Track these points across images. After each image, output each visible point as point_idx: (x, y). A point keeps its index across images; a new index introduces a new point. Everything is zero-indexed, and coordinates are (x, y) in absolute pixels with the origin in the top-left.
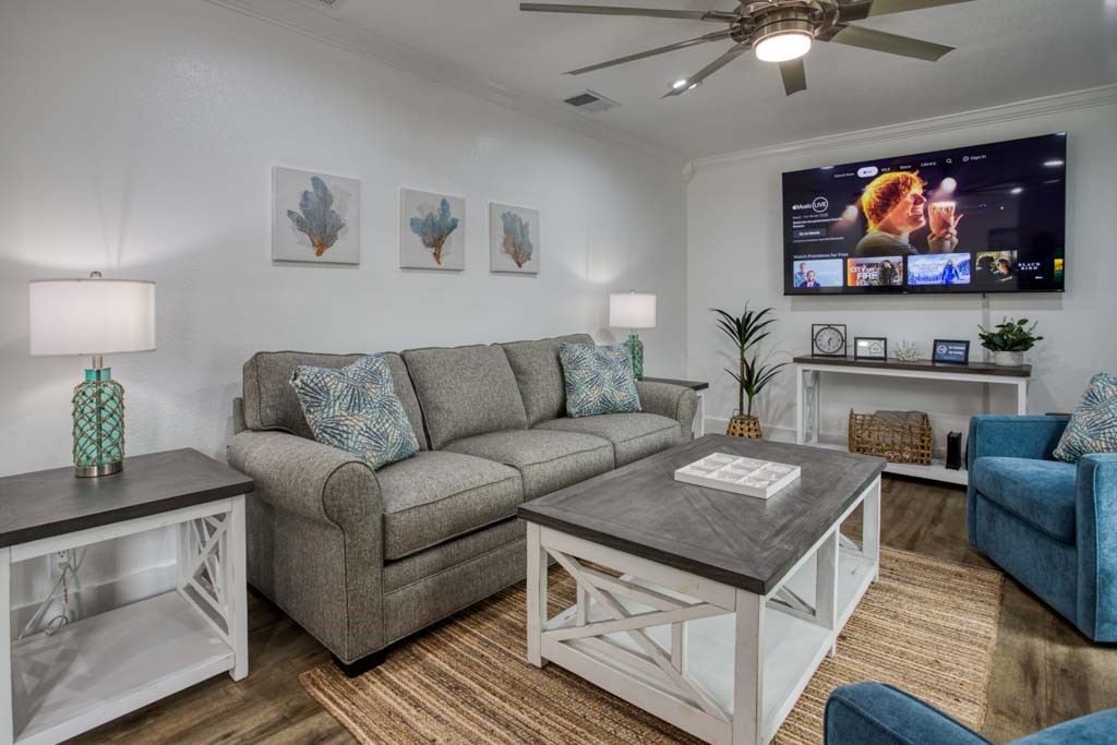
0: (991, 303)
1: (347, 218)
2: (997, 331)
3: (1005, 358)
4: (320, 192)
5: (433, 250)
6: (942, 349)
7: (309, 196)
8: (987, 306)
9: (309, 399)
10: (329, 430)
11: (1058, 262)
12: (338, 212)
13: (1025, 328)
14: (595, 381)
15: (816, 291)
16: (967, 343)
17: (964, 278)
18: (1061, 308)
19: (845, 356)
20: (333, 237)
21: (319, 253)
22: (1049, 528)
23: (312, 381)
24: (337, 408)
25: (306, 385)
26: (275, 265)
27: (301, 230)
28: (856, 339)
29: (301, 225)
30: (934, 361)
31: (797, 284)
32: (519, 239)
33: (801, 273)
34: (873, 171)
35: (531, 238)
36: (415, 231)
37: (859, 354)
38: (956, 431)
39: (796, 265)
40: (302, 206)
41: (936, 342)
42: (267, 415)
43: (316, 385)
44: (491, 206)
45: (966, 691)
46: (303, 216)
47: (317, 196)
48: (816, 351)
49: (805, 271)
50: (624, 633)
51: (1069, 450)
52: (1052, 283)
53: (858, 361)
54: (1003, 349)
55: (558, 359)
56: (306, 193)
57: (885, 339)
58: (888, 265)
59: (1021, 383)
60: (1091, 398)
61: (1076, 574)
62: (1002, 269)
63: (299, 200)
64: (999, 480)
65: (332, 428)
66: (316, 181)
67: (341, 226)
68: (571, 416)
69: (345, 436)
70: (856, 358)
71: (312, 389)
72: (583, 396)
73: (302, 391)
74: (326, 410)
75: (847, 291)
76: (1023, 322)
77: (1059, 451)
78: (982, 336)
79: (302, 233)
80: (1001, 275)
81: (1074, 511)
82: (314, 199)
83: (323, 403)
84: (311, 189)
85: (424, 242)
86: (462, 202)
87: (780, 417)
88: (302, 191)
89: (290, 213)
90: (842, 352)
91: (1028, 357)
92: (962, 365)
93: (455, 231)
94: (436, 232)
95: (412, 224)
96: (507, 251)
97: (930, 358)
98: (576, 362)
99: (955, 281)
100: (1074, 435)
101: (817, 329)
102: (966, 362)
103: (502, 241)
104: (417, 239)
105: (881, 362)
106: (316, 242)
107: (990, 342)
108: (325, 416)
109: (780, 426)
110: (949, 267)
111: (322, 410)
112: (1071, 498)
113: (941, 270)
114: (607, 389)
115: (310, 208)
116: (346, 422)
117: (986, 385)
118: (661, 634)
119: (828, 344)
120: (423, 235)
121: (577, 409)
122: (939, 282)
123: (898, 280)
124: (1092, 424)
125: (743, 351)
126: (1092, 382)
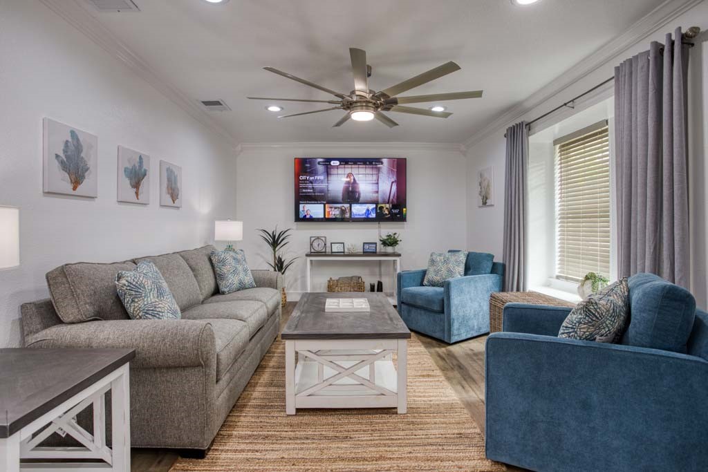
0: (382, 226)
1: (90, 164)
2: (386, 238)
3: (389, 249)
4: (75, 143)
5: (135, 190)
6: (366, 247)
7: (69, 144)
8: (379, 227)
9: (134, 293)
10: (150, 312)
11: (404, 209)
12: (86, 159)
13: (396, 236)
14: (235, 272)
15: (311, 220)
16: (376, 243)
17: (373, 215)
18: (403, 228)
19: (325, 252)
20: (83, 177)
21: (74, 189)
22: (435, 309)
23: (134, 281)
24: (152, 297)
25: (131, 283)
26: (45, 196)
27: (63, 170)
28: (331, 243)
29: (65, 166)
30: (364, 252)
31: (301, 216)
32: (173, 186)
33: (303, 211)
34: (337, 163)
35: (179, 185)
36: (127, 176)
37: (333, 251)
38: (372, 283)
39: (301, 206)
40: (65, 151)
41: (364, 243)
42: (87, 309)
43: (137, 283)
44: (161, 162)
45: (432, 368)
46: (65, 160)
47: (74, 145)
48: (313, 251)
49: (306, 210)
50: (346, 377)
51: (429, 281)
52: (402, 218)
53: (333, 254)
54: (389, 245)
55: (210, 260)
56: (67, 141)
57: (343, 243)
58: (343, 208)
59: (398, 259)
60: (433, 262)
61: (444, 322)
62: (387, 212)
63: (62, 147)
64: (414, 295)
65: (152, 310)
66: (73, 133)
67: (87, 170)
68: (223, 293)
69: (161, 314)
70: (332, 252)
71: (134, 285)
72: (230, 281)
73: (128, 288)
74: (145, 299)
75: (326, 220)
76: (395, 234)
77: (425, 282)
78: (381, 240)
79: (64, 172)
80: (386, 214)
81: (443, 301)
82: (72, 147)
83: (143, 295)
84: (70, 140)
85: (131, 184)
86: (148, 157)
87: (291, 287)
88: (65, 140)
89: (57, 156)
90: (324, 250)
91: (397, 249)
92: (374, 254)
93: (145, 178)
94: (137, 178)
95: (125, 171)
96: (168, 193)
97: (362, 251)
98: (223, 262)
99: (370, 216)
100: (431, 276)
101: (313, 239)
102: (376, 252)
103: (166, 186)
104: (127, 181)
105: (343, 254)
106: (73, 179)
107: (385, 243)
108: (146, 303)
109: (291, 291)
110: (368, 210)
111: (143, 299)
112: (442, 297)
113: (365, 211)
114: (242, 275)
115: (69, 153)
116: (160, 305)
117: (380, 262)
118: (364, 372)
119: (318, 247)
120: (131, 179)
121: (228, 289)
122: (364, 216)
123: (347, 215)
124: (435, 271)
125: (275, 252)
126: (431, 255)
